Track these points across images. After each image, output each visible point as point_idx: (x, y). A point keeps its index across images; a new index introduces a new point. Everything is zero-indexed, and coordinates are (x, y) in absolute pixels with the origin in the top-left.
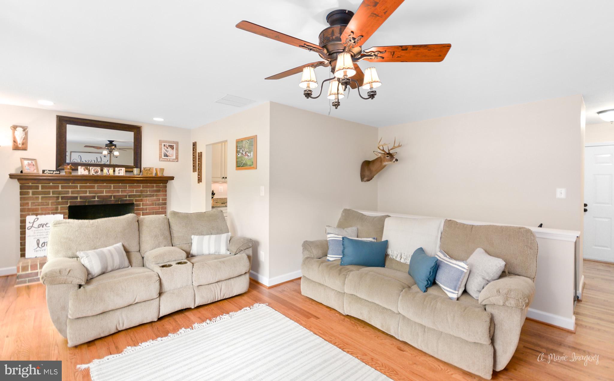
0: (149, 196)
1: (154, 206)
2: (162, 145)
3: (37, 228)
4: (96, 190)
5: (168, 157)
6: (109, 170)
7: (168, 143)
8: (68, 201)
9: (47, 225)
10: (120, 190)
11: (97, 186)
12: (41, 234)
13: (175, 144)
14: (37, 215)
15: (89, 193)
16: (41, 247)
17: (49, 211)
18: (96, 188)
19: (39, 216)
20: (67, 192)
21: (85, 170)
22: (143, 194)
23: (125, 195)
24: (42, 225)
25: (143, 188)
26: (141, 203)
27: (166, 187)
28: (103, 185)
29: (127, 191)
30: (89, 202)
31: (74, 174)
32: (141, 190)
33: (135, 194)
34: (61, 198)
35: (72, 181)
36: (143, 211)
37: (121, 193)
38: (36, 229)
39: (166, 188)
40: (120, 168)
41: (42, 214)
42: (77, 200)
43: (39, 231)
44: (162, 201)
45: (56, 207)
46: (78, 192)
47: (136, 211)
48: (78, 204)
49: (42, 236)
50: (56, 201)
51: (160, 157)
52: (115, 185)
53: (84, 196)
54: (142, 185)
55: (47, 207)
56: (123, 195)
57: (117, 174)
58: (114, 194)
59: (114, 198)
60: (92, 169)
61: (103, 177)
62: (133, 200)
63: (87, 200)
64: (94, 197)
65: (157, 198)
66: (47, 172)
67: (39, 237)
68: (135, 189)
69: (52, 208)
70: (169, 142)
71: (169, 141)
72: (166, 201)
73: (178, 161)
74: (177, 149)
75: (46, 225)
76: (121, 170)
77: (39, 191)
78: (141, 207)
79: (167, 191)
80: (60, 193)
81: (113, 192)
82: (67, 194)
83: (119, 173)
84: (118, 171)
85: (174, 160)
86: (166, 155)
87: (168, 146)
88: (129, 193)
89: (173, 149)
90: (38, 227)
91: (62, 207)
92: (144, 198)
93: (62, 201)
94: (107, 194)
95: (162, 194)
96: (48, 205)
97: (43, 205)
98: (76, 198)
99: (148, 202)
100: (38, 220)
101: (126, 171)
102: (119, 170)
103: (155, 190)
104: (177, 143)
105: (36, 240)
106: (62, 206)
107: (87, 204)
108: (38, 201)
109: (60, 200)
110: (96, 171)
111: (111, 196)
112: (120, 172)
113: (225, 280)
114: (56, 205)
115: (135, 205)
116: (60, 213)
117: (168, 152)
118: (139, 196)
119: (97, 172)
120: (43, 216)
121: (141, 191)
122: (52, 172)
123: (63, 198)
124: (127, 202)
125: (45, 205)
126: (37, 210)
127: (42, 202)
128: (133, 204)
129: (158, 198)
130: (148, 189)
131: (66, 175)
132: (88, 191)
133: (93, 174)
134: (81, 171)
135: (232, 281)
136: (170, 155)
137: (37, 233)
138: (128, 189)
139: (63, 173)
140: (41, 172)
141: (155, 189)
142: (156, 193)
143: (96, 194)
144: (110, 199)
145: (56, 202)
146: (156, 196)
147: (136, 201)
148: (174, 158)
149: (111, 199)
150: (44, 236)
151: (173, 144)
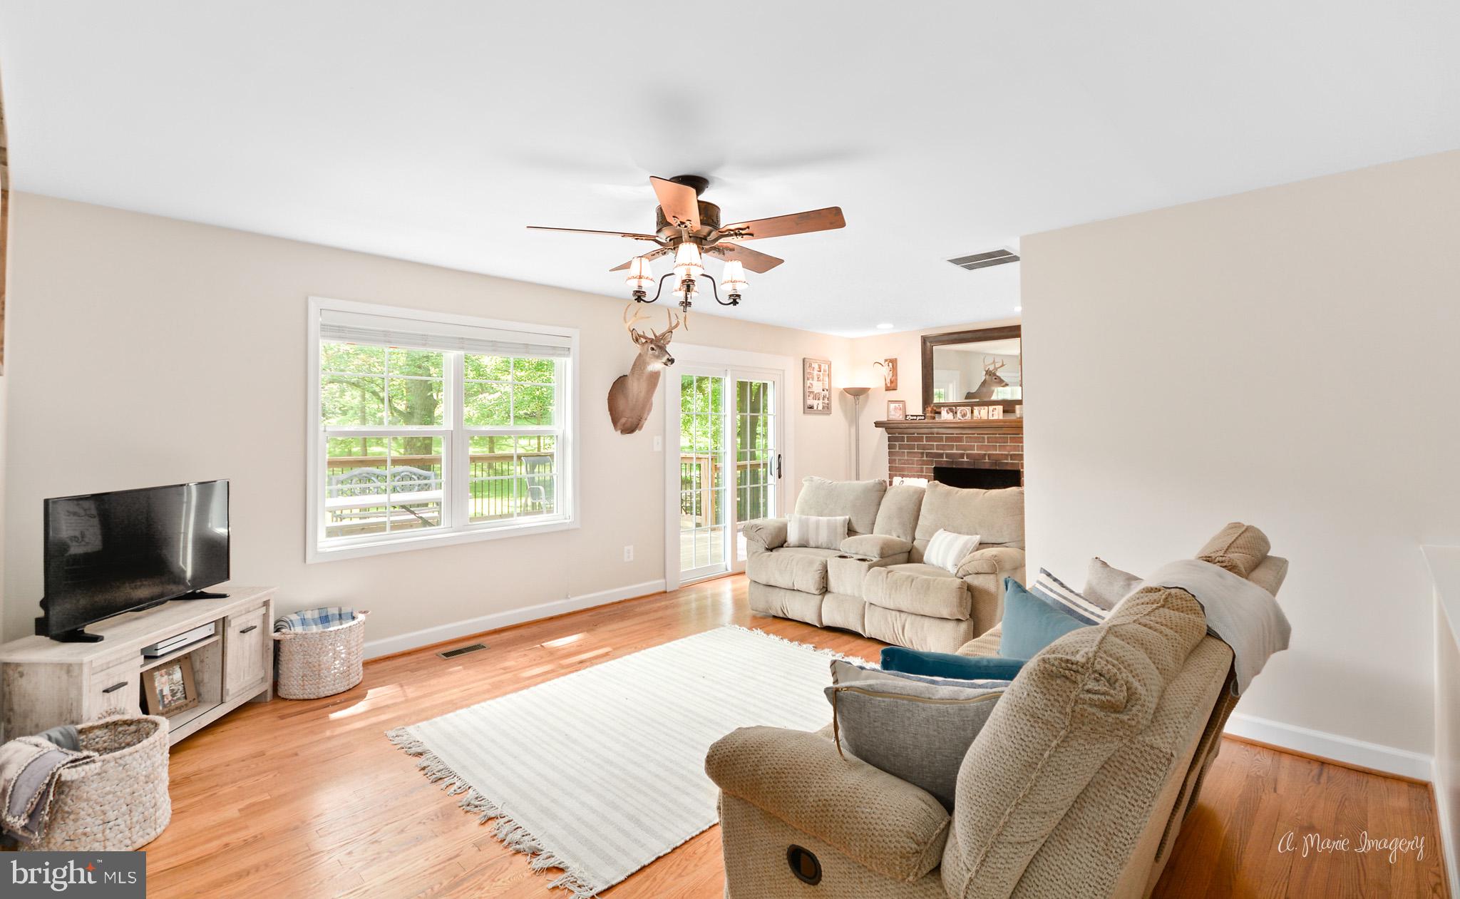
4: (965, 445)
6: (980, 411)
8: (933, 460)
10: (998, 444)
11: (965, 438)
14: (902, 476)
15: (956, 450)
17: (915, 472)
18: (965, 441)
19: (904, 479)
20: (932, 447)
21: (948, 413)
23: (1005, 454)
28: (974, 436)
29: (1008, 448)
30: (957, 462)
31: (938, 418)
34: (926, 455)
37: (999, 451)
40: (994, 407)
41: (907, 476)
42: (943, 460)
45: (921, 467)
46: (943, 447)
48: (945, 465)
52: (990, 436)
53: (951, 452)
55: (913, 467)
56: (1002, 454)
57: (991, 417)
58: (989, 452)
59: (989, 459)
60: (958, 410)
61: (974, 422)
62: (1013, 463)
63: (955, 460)
64: (962, 456)
69: (917, 468)
76: (997, 409)
77: (905, 444)
80: (924, 447)
81: (988, 448)
82: (931, 449)
83: (993, 415)
84: (991, 411)
88: (1011, 451)
91: (927, 467)
93: (927, 459)
94: (979, 450)
96: (914, 464)
97: (908, 463)
98: (941, 455)
100: (903, 483)
101: (1004, 412)
102: (994, 411)
107: (954, 466)
108: (904, 458)
109: (925, 458)
111: (985, 455)
113: (912, 614)
114: (921, 465)
116: (925, 477)
119: (964, 415)
120: (909, 479)
122: (915, 418)
124: (1009, 468)
125: (910, 464)
126: (903, 469)
127: (908, 460)
128: (1017, 472)
132: (954, 446)
133: (960, 418)
134: (944, 415)
135: (927, 622)
138: (1008, 444)
139: (926, 419)
140: (909, 418)
143: (964, 450)
145: (921, 460)
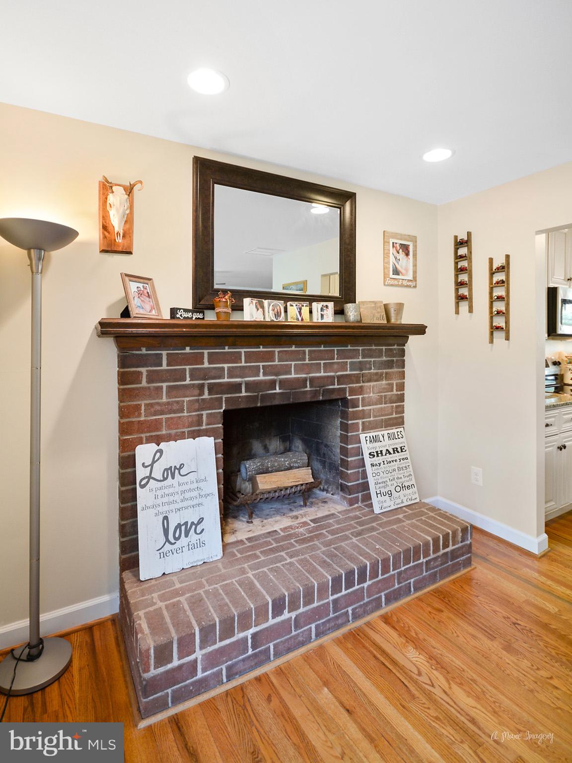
0: (375, 378)
1: (383, 406)
2: (389, 243)
3: (161, 481)
4: (276, 365)
5: (399, 275)
6: (300, 309)
7: (398, 239)
8: (221, 398)
9: (183, 472)
10: (322, 362)
11: (279, 352)
12: (171, 498)
13: (411, 241)
14: (158, 440)
15: (264, 375)
16: (173, 541)
17: (184, 427)
18: (277, 360)
19: (163, 445)
20: (220, 373)
21: (256, 309)
22: (363, 372)
23: (330, 376)
24: (171, 472)
25: (363, 357)
26: (360, 397)
27: (402, 353)
28: (290, 349)
29: (335, 366)
30: (264, 397)
31: (236, 317)
32: (360, 362)
33: (348, 373)
34: (209, 390)
35: (231, 340)
36: (363, 419)
37: (324, 372)
38: (160, 484)
39: (404, 356)
40: (325, 304)
41: (169, 438)
42: (241, 395)
43: (167, 491)
44: (397, 391)
45: (198, 415)
46: (242, 372)
47: (351, 420)
48: (243, 406)
49: (173, 507)
50: (197, 398)
51: (386, 276)
52: (313, 350)
53: (254, 381)
54: (362, 350)
55: (180, 417)
56: (327, 376)
57: (317, 319)
58: (311, 375)
59: (310, 386)
60: (269, 305)
61: (288, 327)
62: (344, 390)
63: (261, 393)
64: (272, 384)
65: (387, 382)
66: (181, 315)
67: (166, 508)
68: (349, 361)
69: (190, 420)
70: (402, 237)
71: (401, 235)
72: (404, 390)
73: (415, 287)
74: (415, 255)
75: (179, 469)
76: (327, 307)
77: (162, 370)
78: (360, 408)
79: (406, 363)
80: (205, 374)
81: (310, 367)
82: (219, 378)
83: (322, 316)
84: (319, 310)
85: (410, 283)
86: (396, 272)
87: (398, 248)
88: (339, 371)
89: (407, 254)
90: (162, 479)
91: (211, 414)
92: (366, 384)
93: (210, 397)
94: (297, 374)
95: (397, 372)
96: (182, 411)
97: (170, 412)
98: (237, 388)
99: (371, 395)
100: (161, 456)
102: (322, 310)
103: (385, 361)
104: (414, 239)
105: (161, 518)
106: (210, 411)
107: (259, 405)
108: (160, 401)
109: (206, 396)
110: (278, 312)
111: (305, 380)
112: (325, 312)
114: (198, 410)
115: (350, 405)
116: (207, 433)
117: (400, 262)
118: (357, 379)
119: (279, 314)
120: (172, 443)
121: (361, 366)
122: (190, 315)
123: (212, 389)
125: (175, 412)
126: (157, 425)
127: (168, 403)
128: (345, 401)
129: (390, 382)
130: (373, 360)
131: (219, 322)
132: (261, 367)
133: (273, 319)
134: (251, 312)
136: (403, 271)
137: (162, 497)
138: (336, 361)
139: (210, 317)
140: (166, 316)
141: (384, 358)
142: (387, 370)
143: (276, 375)
144: (303, 390)
145: (197, 401)
146: (386, 379)
147: (353, 391)
148: (411, 278)
149: (306, 389)
150: (177, 506)
151: (408, 241)
